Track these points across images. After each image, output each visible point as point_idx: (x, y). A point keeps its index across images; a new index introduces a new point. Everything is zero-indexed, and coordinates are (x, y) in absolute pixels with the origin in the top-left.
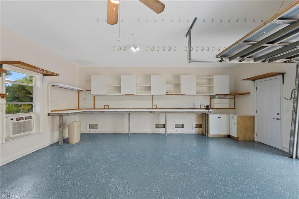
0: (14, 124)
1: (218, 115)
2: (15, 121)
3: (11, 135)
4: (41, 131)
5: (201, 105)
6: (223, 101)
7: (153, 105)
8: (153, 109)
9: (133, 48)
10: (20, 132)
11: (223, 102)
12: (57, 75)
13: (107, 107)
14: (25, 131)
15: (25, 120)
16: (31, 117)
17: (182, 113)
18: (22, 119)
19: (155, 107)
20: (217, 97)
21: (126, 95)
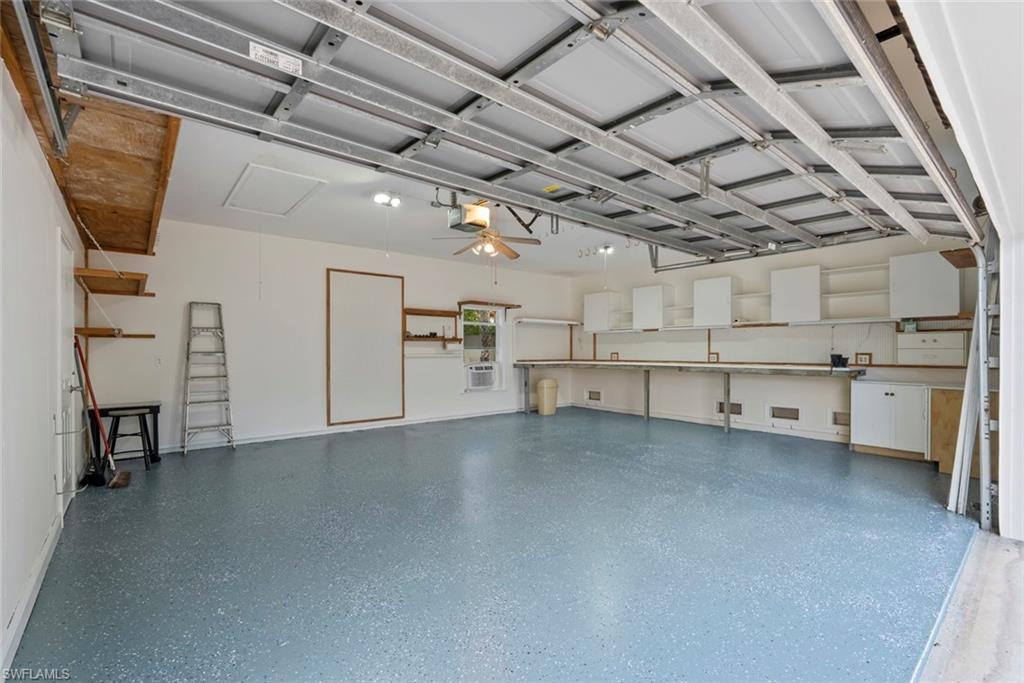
0: (473, 374)
1: (888, 388)
2: (474, 371)
3: (471, 387)
4: (504, 388)
5: (857, 354)
6: (935, 341)
7: (710, 353)
8: (709, 362)
9: (602, 251)
10: (479, 385)
11: (935, 345)
12: (519, 306)
13: (615, 357)
14: (484, 384)
15: (484, 371)
16: (491, 368)
17: (757, 373)
18: (482, 368)
19: (713, 358)
20: (911, 327)
21: (645, 330)
